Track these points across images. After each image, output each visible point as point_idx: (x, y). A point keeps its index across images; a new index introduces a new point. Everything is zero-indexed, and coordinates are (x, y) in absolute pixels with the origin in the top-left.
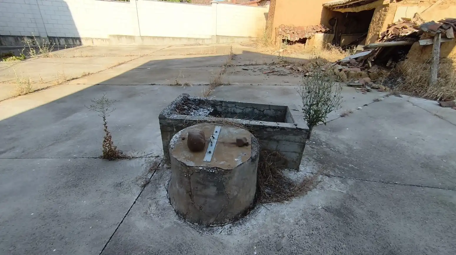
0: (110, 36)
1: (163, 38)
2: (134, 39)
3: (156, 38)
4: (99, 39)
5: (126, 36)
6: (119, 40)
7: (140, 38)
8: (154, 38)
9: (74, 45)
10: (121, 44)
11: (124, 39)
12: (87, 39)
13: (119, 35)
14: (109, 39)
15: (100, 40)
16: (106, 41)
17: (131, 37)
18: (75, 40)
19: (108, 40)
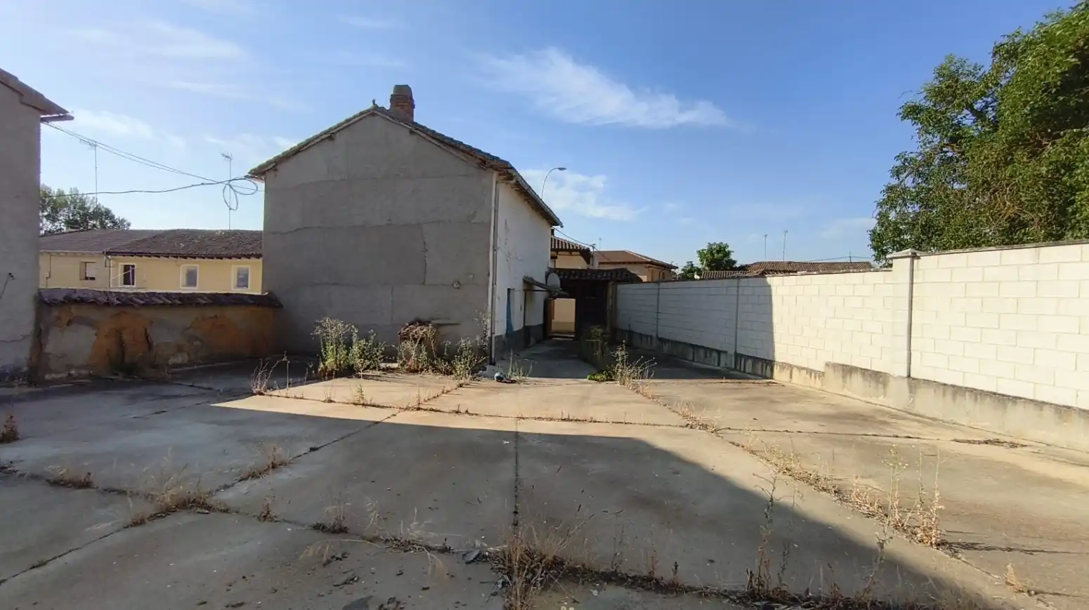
0: (827, 365)
1: (1002, 400)
2: (885, 385)
3: (967, 394)
4: (803, 369)
5: (864, 371)
6: (844, 377)
7: (905, 384)
8: (957, 390)
9: (755, 375)
10: (846, 392)
11: (857, 379)
12: (784, 366)
13: (846, 366)
14: (823, 373)
15: (804, 372)
16: (815, 377)
17: (877, 377)
18: (765, 365)
19: (821, 375)
